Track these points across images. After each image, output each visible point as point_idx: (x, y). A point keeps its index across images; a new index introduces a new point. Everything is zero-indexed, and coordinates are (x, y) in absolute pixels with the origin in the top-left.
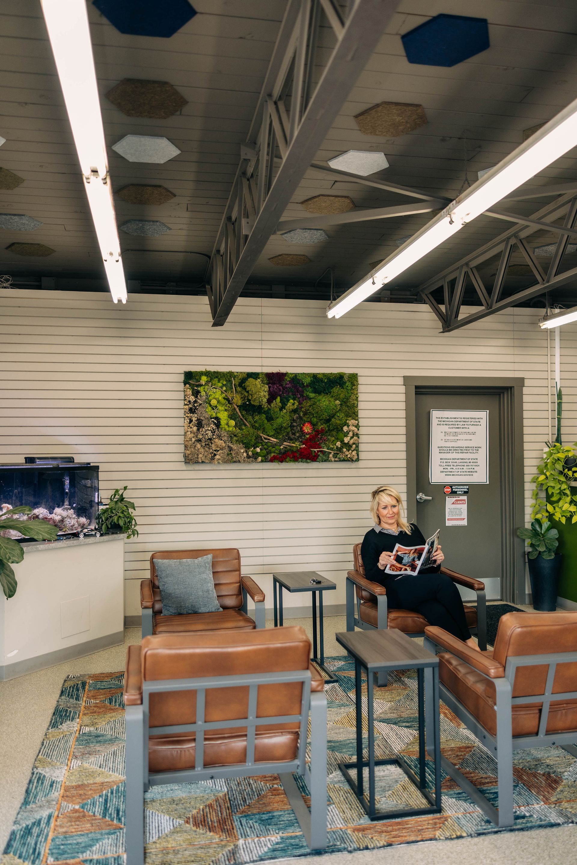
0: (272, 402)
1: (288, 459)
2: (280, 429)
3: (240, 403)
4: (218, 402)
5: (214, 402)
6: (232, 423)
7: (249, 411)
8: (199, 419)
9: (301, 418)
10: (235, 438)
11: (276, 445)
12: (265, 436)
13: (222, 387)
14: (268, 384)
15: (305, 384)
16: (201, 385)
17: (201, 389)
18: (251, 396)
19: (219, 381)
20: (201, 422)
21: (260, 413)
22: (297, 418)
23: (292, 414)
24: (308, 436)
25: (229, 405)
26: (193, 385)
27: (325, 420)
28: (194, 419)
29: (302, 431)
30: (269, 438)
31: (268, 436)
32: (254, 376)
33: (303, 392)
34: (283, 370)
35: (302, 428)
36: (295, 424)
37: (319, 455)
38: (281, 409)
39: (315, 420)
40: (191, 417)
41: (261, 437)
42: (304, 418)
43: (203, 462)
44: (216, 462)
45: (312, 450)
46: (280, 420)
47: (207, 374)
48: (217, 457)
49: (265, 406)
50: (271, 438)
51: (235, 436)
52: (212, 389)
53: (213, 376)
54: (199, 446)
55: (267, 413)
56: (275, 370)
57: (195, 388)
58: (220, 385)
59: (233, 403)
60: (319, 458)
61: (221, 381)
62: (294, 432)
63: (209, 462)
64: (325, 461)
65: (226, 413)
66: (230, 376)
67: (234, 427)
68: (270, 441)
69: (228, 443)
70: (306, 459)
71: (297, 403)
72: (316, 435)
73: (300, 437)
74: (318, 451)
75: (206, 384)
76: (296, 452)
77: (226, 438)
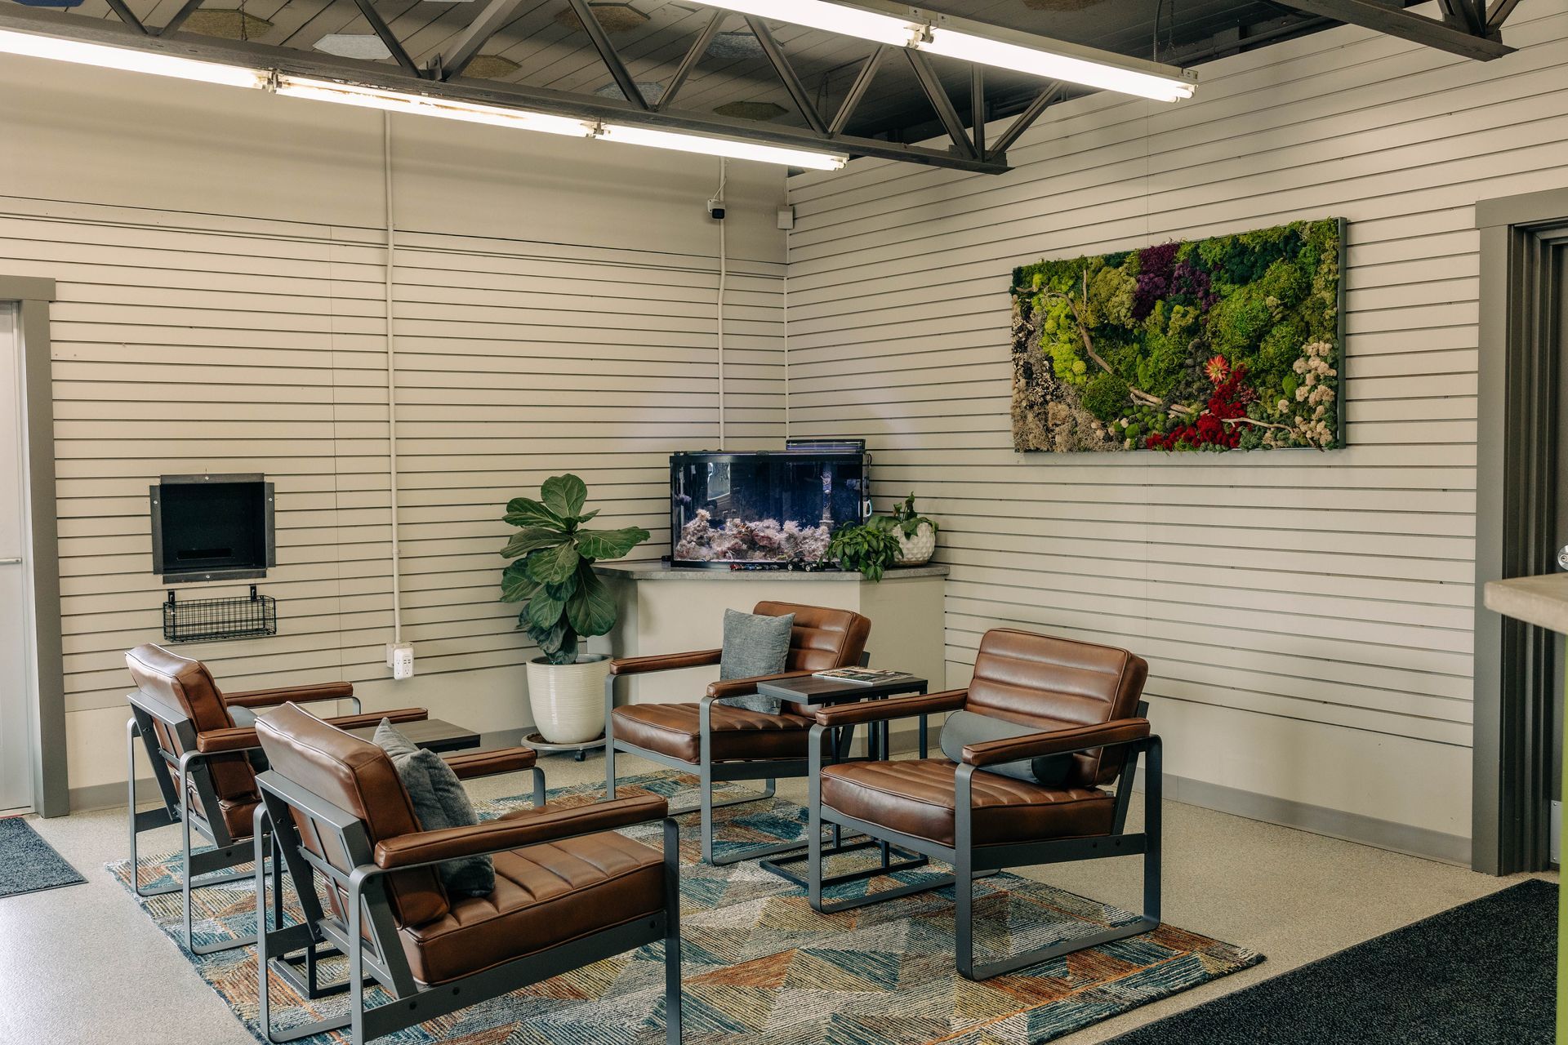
0: (1147, 315)
1: (1179, 442)
2: (1160, 374)
3: (1092, 322)
4: (1058, 325)
5: (1051, 325)
6: (1080, 366)
7: (1109, 340)
8: (1028, 363)
9: (1204, 348)
10: (1084, 399)
11: (1157, 411)
12: (1137, 392)
13: (1066, 294)
14: (1137, 275)
15: (1211, 264)
16: (1034, 294)
17: (1034, 301)
19: (1061, 282)
20: (1030, 369)
21: (1127, 342)
22: (1197, 347)
23: (1184, 339)
24: (1217, 389)
25: (1074, 329)
26: (1023, 293)
28: (1021, 363)
29: (1206, 378)
30: (1143, 395)
31: (1143, 391)
33: (1208, 284)
35: (1203, 369)
36: (1189, 361)
37: (1239, 434)
38: (1163, 329)
40: (1019, 359)
41: (1130, 394)
42: (1212, 348)
43: (1037, 450)
44: (1058, 450)
45: (1223, 420)
46: (1158, 354)
47: (1043, 267)
48: (1058, 439)
49: (1130, 323)
50: (1148, 397)
51: (1085, 393)
52: (1049, 300)
53: (1052, 270)
54: (1030, 417)
55: (1138, 340)
56: (1157, 241)
57: (1027, 300)
58: (1065, 288)
59: (1081, 323)
60: (1241, 440)
61: (1064, 280)
62: (1190, 379)
63: (1048, 450)
64: (1255, 447)
65: (1068, 346)
66: (1080, 267)
67: (1082, 374)
68: (1148, 403)
69: (1073, 410)
70: (1214, 444)
71: (1192, 312)
72: (1233, 385)
73: (1201, 390)
74: (1238, 424)
75: (1040, 289)
76: (1194, 425)
77: (1069, 400)
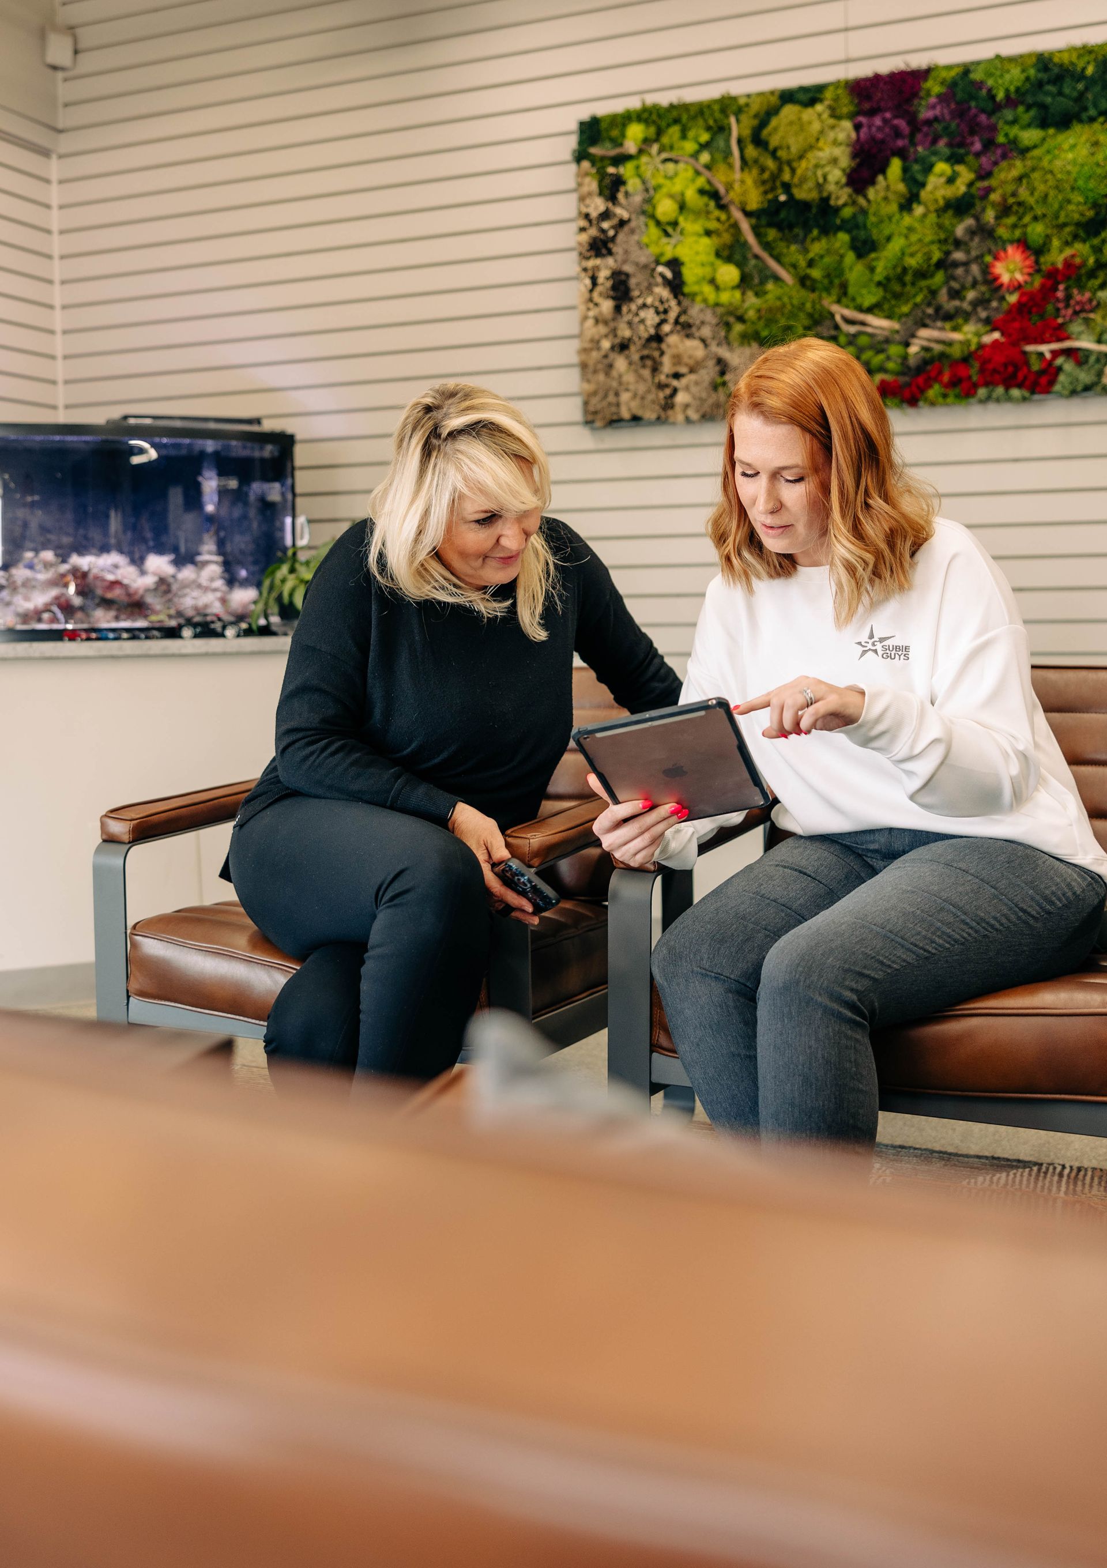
0: (873, 182)
1: (932, 392)
2: (900, 279)
3: (755, 200)
4: (682, 207)
5: (666, 208)
6: (729, 273)
7: (791, 227)
8: (620, 273)
9: (985, 232)
10: (738, 328)
11: (887, 341)
13: (695, 155)
14: (851, 116)
15: (1000, 96)
16: (628, 158)
17: (627, 170)
18: (787, 170)
19: (684, 136)
20: (623, 282)
21: (827, 230)
22: (972, 232)
23: (947, 220)
24: (1013, 298)
25: (717, 213)
26: (603, 158)
27: (1078, 224)
28: (603, 274)
29: (992, 282)
30: (861, 317)
31: (860, 309)
32: (809, 96)
33: (993, 129)
34: (918, 62)
35: (986, 270)
36: (959, 256)
37: (1060, 369)
38: (907, 205)
39: (1037, 231)
40: (597, 268)
41: (832, 315)
42: (1002, 232)
43: (636, 419)
44: (680, 417)
45: (1029, 348)
46: (896, 245)
47: (649, 115)
48: (681, 398)
49: (841, 196)
50: (870, 319)
51: (741, 319)
52: (661, 167)
53: (666, 120)
54: (621, 363)
55: (852, 226)
56: (885, 67)
57: (609, 169)
58: (690, 146)
59: (732, 202)
60: (1062, 378)
61: (691, 134)
62: (955, 285)
63: (658, 418)
64: (1087, 388)
65: (706, 241)
66: (724, 111)
67: (734, 288)
68: (869, 330)
69: (714, 348)
70: (1007, 388)
71: (966, 174)
72: (1048, 290)
73: (981, 302)
74: (1055, 354)
75: (641, 151)
76: (965, 360)
77: (706, 332)
